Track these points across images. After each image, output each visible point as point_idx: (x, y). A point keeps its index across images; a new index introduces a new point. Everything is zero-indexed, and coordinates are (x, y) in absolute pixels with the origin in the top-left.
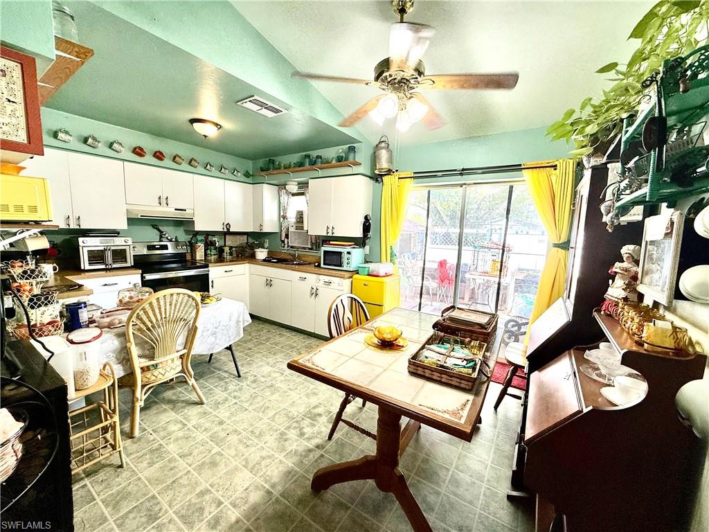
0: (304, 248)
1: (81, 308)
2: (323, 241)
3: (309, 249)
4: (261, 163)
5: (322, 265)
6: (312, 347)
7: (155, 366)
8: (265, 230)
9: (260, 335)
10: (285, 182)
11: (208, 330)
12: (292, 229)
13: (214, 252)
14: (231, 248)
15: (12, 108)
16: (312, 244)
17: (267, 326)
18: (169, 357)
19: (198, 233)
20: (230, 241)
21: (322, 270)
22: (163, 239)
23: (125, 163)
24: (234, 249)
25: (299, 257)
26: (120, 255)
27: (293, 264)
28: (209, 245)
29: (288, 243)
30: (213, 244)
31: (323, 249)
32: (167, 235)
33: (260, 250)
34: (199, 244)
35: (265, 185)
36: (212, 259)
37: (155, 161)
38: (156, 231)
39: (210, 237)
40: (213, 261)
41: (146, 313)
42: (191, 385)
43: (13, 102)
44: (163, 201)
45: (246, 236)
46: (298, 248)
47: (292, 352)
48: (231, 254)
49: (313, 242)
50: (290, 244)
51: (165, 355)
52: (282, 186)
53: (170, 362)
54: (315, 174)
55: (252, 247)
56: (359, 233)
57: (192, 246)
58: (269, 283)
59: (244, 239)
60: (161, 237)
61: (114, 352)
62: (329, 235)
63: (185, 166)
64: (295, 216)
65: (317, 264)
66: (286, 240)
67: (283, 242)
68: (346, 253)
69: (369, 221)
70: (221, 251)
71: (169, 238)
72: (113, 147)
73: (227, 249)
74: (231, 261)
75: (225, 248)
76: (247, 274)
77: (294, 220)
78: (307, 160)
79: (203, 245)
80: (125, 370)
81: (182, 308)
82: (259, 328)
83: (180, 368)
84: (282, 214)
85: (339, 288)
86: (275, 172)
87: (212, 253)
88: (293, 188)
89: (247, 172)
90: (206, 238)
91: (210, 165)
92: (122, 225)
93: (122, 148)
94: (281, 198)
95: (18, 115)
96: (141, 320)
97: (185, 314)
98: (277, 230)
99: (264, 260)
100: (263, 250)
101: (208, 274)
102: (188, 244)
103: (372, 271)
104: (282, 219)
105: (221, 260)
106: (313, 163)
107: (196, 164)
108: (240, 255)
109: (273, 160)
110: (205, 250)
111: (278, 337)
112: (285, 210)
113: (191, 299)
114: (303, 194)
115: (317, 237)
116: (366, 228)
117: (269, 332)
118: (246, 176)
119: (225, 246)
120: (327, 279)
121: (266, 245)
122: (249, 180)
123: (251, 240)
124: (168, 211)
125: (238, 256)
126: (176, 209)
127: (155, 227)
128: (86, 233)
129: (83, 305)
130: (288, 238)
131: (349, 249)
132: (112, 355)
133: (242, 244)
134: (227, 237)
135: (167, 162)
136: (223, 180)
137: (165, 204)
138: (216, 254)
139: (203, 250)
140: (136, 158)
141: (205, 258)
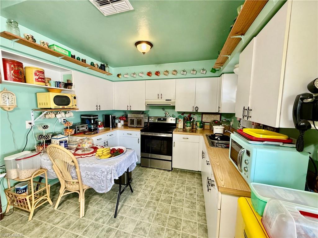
1: (63, 143)
8: (222, 112)
13: (189, 124)
20: (206, 118)
23: (146, 81)
32: (167, 114)
34: (180, 119)
36: (188, 129)
37: (157, 77)
44: (160, 96)
45: (220, 115)
53: (72, 183)
60: (165, 115)
72: (140, 75)
79: (182, 120)
89: (213, 68)
90: (188, 116)
118: (212, 72)
121: (232, 123)
122: (217, 74)
124: (162, 102)
126: (166, 100)
127: (163, 109)
135: (161, 76)
136: (195, 79)
137: (161, 98)
138: (191, 126)
139: (182, 123)
140: (148, 77)
141: (184, 128)
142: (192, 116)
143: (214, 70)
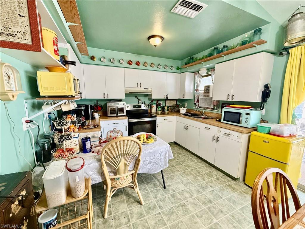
0: (209, 108)
1: (88, 141)
2: (222, 104)
3: (212, 109)
4: (185, 61)
5: (222, 121)
6: (212, 176)
7: (118, 179)
8: (186, 98)
9: (179, 157)
10: (199, 69)
11: (147, 161)
12: (201, 97)
13: (160, 109)
14: (168, 107)
15: (22, 21)
16: (214, 105)
17: (183, 151)
18: (124, 175)
19: (153, 100)
20: (169, 104)
21: (222, 125)
22: (139, 103)
23: (125, 68)
24: (169, 107)
25: (205, 114)
26: (121, 110)
27: (201, 118)
28: (158, 105)
29: (198, 105)
30: (160, 105)
31: (224, 110)
32: (141, 101)
33: (183, 108)
34: (154, 105)
35: (187, 72)
36: (159, 113)
37: (137, 66)
38: (137, 99)
39: (159, 101)
40: (159, 114)
41: (110, 150)
42: (136, 191)
43: (23, 16)
44: (139, 85)
45: (176, 101)
46: (204, 108)
47: (198, 176)
48: (168, 110)
49: (215, 104)
50: (199, 106)
51: (122, 173)
52: (197, 72)
53: (125, 177)
54: (221, 59)
55: (178, 107)
56: (258, 99)
57: (151, 106)
58: (186, 128)
59: (174, 103)
60: (139, 102)
61: (97, 169)
62: (229, 100)
63: (149, 67)
64: (203, 89)
65: (218, 119)
66: (197, 103)
67: (195, 104)
68: (245, 114)
69: (269, 88)
70: (163, 108)
71: (142, 102)
72: (120, 62)
73: (166, 108)
74: (168, 114)
75: (165, 107)
76: (175, 122)
77: (203, 92)
78: (215, 51)
79: (155, 106)
80: (102, 179)
81: (130, 149)
82: (179, 152)
83: (131, 181)
84: (196, 88)
85: (238, 140)
86: (193, 64)
87: (159, 110)
88: (204, 72)
89: (178, 67)
90: (157, 102)
91: (160, 65)
92: (123, 97)
93: (123, 62)
94: (196, 80)
95: (25, 25)
96: (108, 154)
97: (133, 152)
98: (192, 98)
99: (184, 114)
100: (184, 108)
101: (156, 120)
102: (149, 105)
103: (273, 131)
104: (195, 91)
105: (163, 113)
106: (220, 52)
107: (154, 65)
108: (172, 111)
109: (192, 57)
110: (156, 108)
111: (189, 161)
112: (197, 86)
113: (136, 143)
114: (210, 75)
115: (218, 102)
116: (266, 94)
117: (184, 156)
118: (177, 69)
119: (166, 106)
120: (228, 131)
121: (186, 106)
122: (179, 71)
123: (178, 103)
124: (141, 90)
125: (171, 111)
126: (144, 89)
127: (137, 97)
128: (110, 101)
129: (88, 140)
130: (198, 102)
131: (247, 111)
132: (96, 170)
133: (173, 105)
134: (167, 101)
135: (141, 66)
136: (166, 73)
137: (140, 86)
138: (161, 110)
139: (155, 108)
140: (129, 66)
141: (156, 112)
142: (159, 102)
143: (178, 69)
